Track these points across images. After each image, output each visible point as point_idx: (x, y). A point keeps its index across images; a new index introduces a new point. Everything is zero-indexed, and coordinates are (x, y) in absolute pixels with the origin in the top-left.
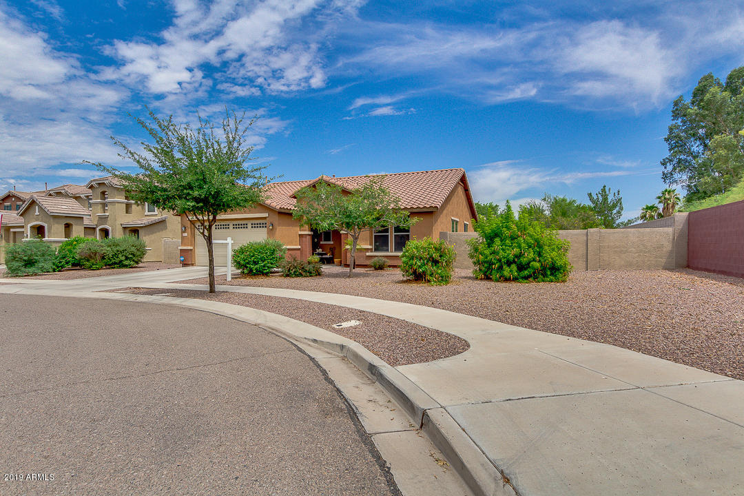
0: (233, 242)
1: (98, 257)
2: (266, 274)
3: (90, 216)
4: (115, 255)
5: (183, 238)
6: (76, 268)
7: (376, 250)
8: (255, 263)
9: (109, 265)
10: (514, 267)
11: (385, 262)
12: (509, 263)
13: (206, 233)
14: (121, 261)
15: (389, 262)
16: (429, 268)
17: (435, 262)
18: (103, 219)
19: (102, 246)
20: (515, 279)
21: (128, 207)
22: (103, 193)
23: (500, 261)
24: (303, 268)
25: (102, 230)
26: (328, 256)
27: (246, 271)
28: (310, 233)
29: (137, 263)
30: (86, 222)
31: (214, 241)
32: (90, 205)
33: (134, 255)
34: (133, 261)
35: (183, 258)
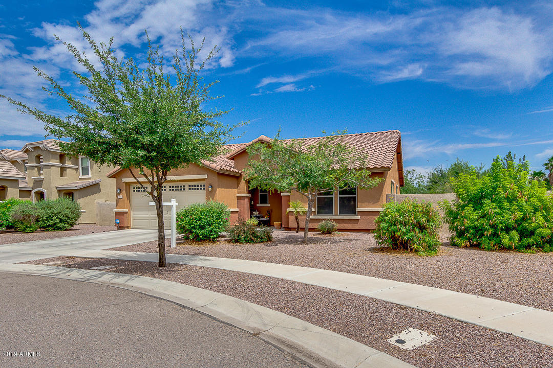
0: (177, 204)
1: (32, 220)
2: (214, 241)
3: (26, 179)
4: (50, 218)
5: (118, 200)
6: (11, 230)
7: (319, 213)
8: (202, 228)
9: (43, 227)
10: (514, 234)
11: (333, 226)
12: (507, 229)
13: (155, 193)
14: (55, 224)
15: (337, 226)
16: (415, 234)
17: (422, 228)
18: (38, 182)
19: (36, 209)
20: (517, 249)
21: (63, 170)
22: (38, 157)
23: (492, 226)
24: (253, 233)
25: (37, 193)
26: (265, 219)
27: (191, 237)
28: (248, 195)
29: (72, 225)
30: (22, 185)
31: (164, 204)
32: (26, 168)
33: (68, 218)
34: (68, 223)
35: (119, 221)
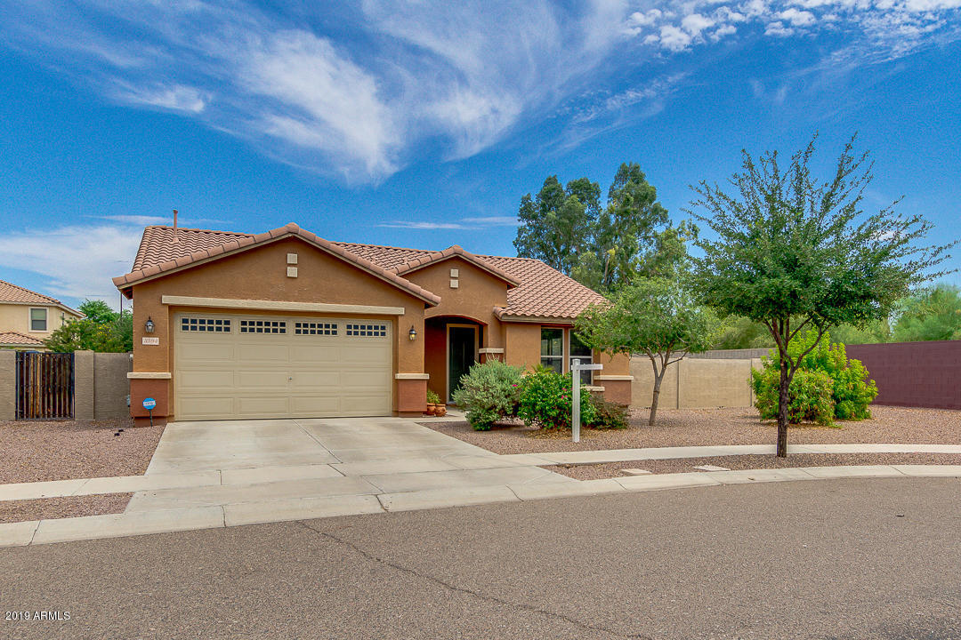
5: (142, 348)
35: (154, 403)
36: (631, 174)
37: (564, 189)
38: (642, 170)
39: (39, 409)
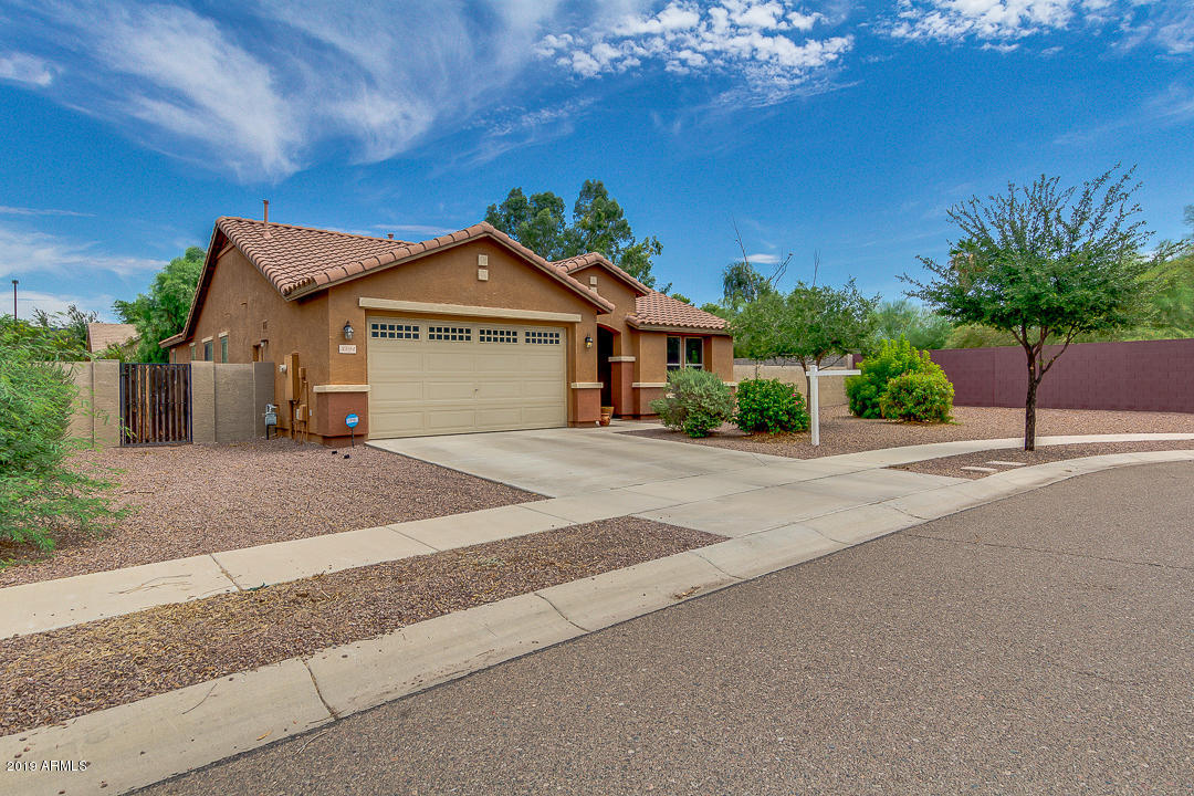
5: (339, 358)
35: (357, 419)
36: (593, 191)
37: (528, 201)
38: (605, 187)
39: (149, 431)
